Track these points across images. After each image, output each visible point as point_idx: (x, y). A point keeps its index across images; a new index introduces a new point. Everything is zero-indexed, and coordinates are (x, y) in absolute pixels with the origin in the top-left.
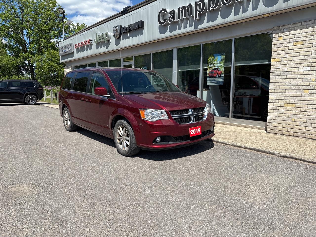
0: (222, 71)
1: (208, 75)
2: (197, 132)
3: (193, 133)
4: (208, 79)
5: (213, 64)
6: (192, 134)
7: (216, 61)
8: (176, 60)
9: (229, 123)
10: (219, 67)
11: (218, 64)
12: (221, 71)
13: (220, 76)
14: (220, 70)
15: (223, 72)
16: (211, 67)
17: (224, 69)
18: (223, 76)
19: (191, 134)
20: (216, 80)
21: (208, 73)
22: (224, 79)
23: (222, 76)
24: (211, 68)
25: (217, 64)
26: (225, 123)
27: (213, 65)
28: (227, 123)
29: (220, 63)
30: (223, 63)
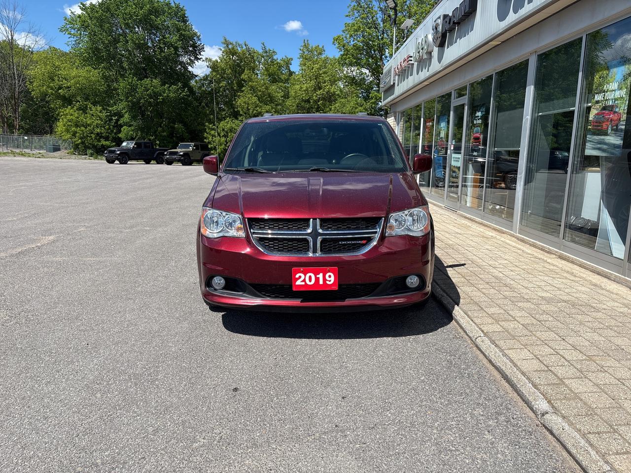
0: (621, 111)
1: (589, 127)
2: (321, 282)
3: (304, 281)
4: (589, 137)
5: (604, 92)
6: (303, 283)
7: (612, 83)
8: (532, 87)
9: (620, 278)
10: (616, 100)
11: (615, 91)
12: (620, 113)
13: (616, 130)
14: (617, 110)
15: (624, 117)
16: (597, 102)
17: (626, 108)
18: (623, 127)
19: (298, 283)
20: (607, 141)
21: (590, 119)
22: (624, 140)
23: (621, 130)
24: (597, 106)
25: (613, 91)
26: (611, 274)
27: (604, 95)
28: (616, 276)
29: (620, 89)
30: (627, 88)
